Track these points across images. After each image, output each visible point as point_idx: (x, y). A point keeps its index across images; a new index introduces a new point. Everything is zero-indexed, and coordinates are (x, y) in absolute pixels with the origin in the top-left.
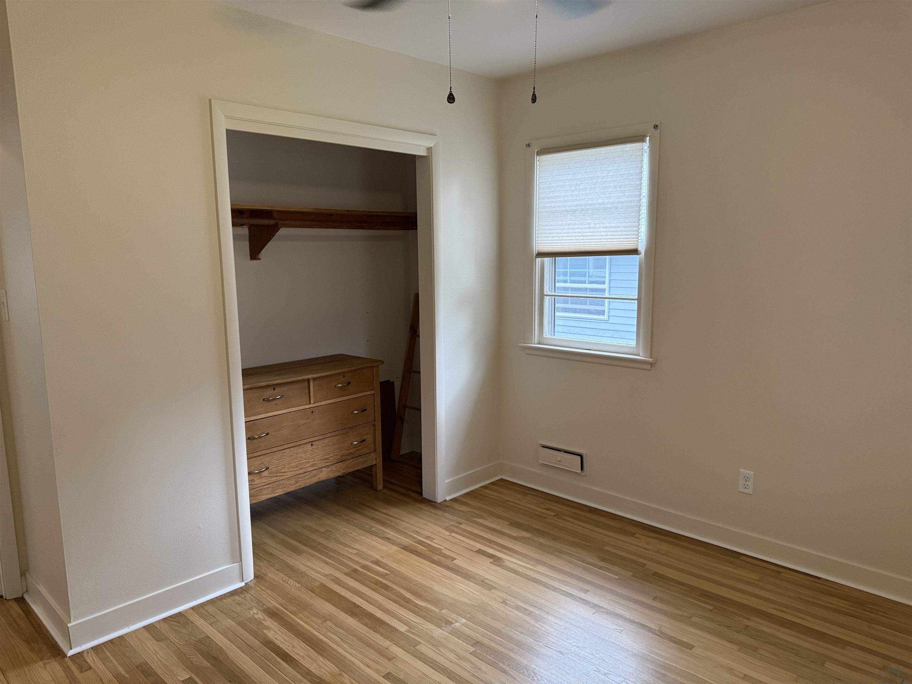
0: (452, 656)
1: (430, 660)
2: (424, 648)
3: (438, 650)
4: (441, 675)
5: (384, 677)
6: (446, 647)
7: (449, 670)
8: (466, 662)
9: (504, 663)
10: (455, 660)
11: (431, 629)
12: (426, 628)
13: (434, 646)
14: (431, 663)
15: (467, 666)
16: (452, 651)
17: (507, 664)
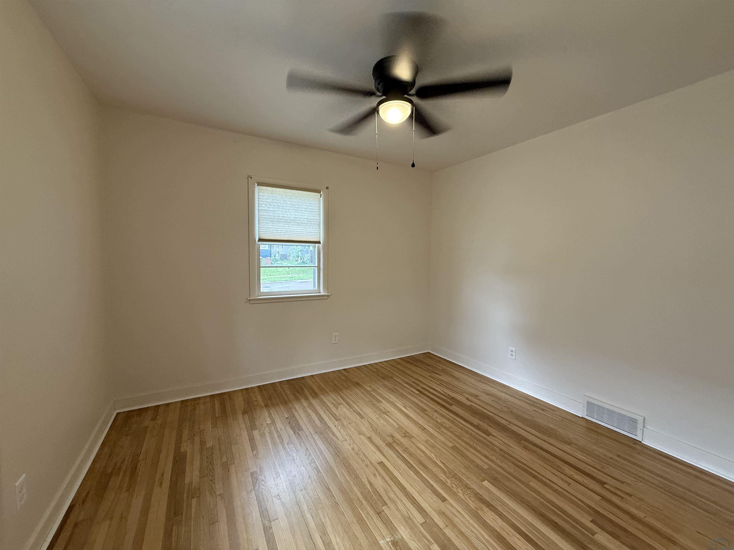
0: (399, 504)
1: (415, 505)
2: (419, 519)
3: (408, 513)
4: (409, 491)
5: (447, 500)
6: (403, 515)
7: (404, 494)
8: (392, 498)
9: (369, 491)
10: (398, 501)
11: (411, 540)
12: (415, 541)
13: (410, 518)
14: (415, 504)
15: (392, 495)
16: (398, 510)
17: (367, 490)
